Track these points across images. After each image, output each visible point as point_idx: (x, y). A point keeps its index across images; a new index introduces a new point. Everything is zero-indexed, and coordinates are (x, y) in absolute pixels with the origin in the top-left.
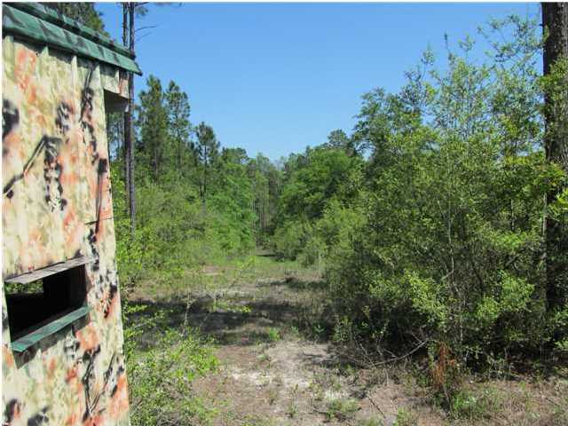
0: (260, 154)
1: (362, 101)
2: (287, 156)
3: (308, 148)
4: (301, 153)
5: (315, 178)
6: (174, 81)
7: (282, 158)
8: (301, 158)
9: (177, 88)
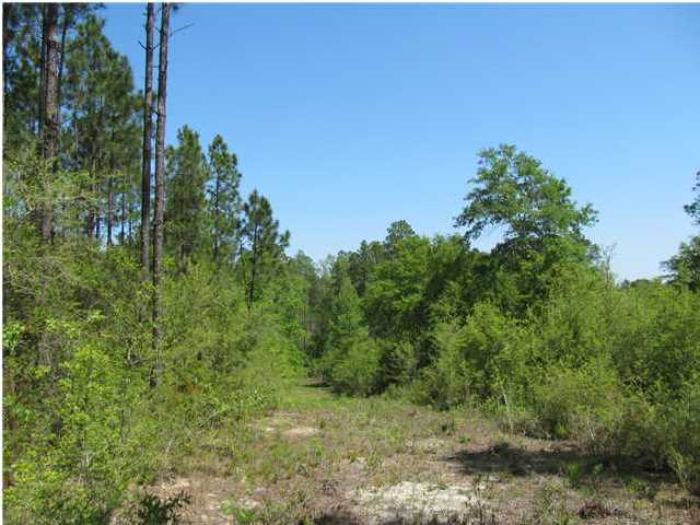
0: (300, 251)
1: (479, 158)
2: (335, 254)
3: (364, 243)
4: (354, 251)
5: (408, 273)
6: (221, 135)
7: (329, 257)
8: (353, 257)
9: (224, 147)
